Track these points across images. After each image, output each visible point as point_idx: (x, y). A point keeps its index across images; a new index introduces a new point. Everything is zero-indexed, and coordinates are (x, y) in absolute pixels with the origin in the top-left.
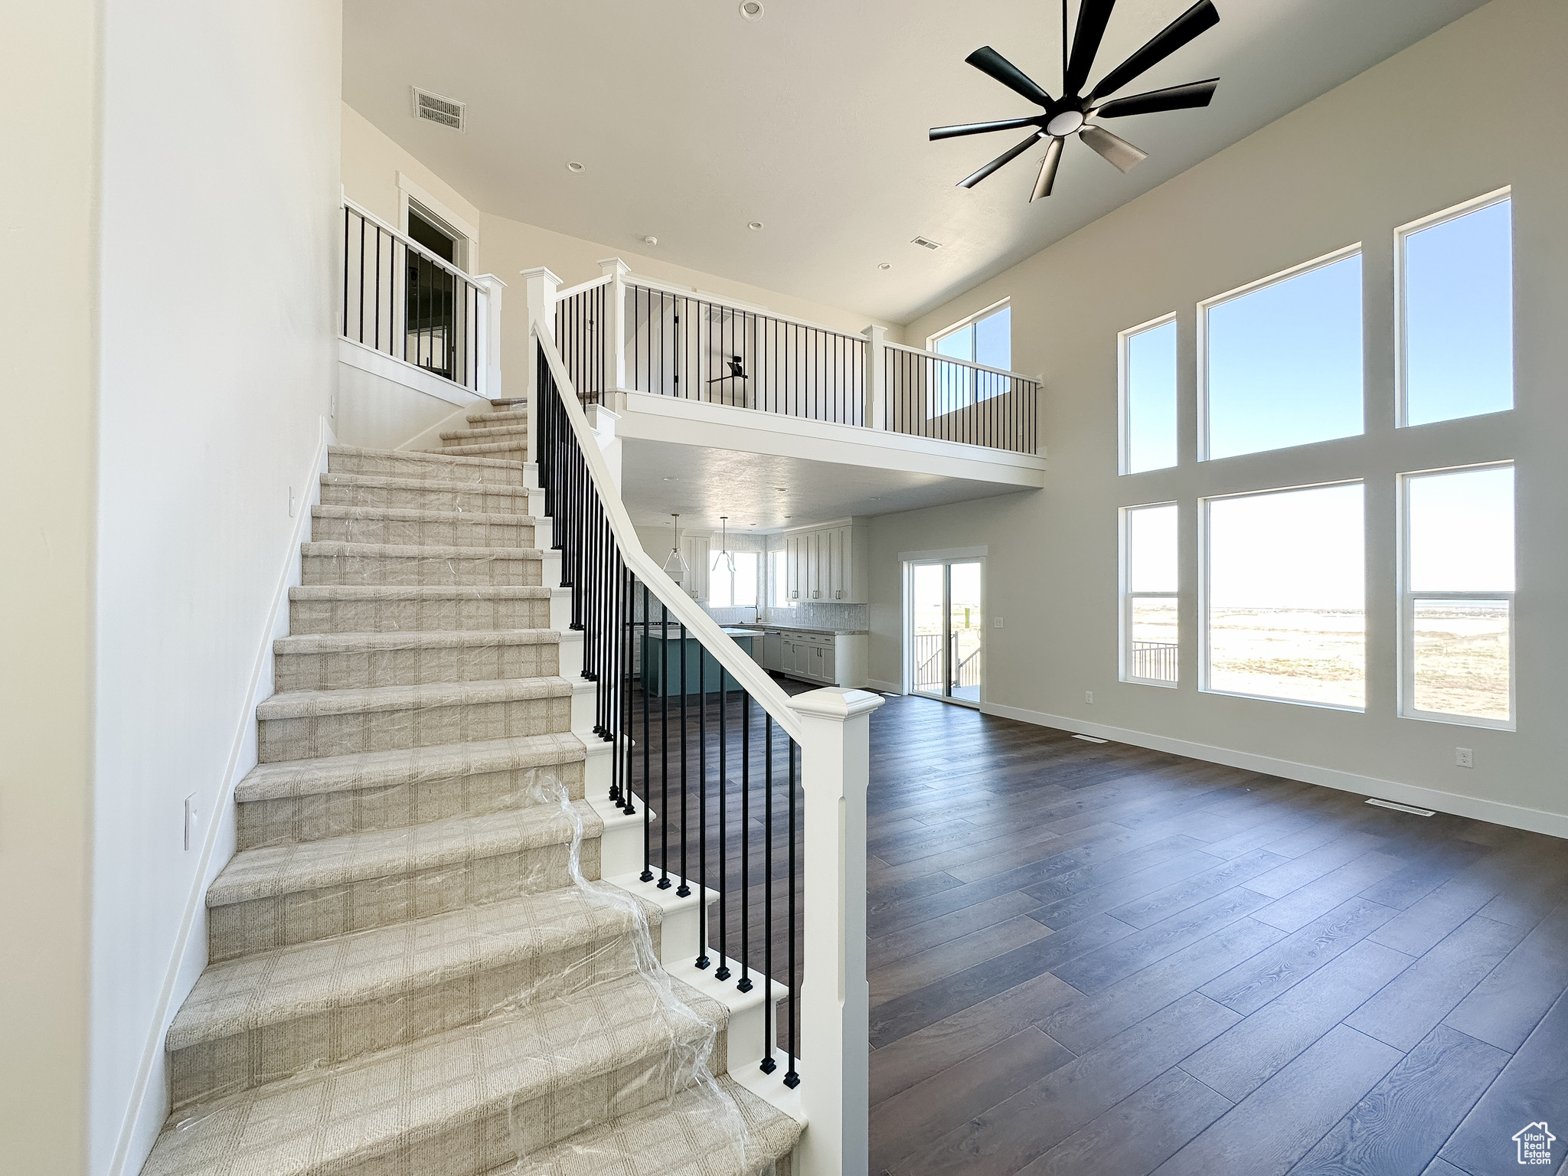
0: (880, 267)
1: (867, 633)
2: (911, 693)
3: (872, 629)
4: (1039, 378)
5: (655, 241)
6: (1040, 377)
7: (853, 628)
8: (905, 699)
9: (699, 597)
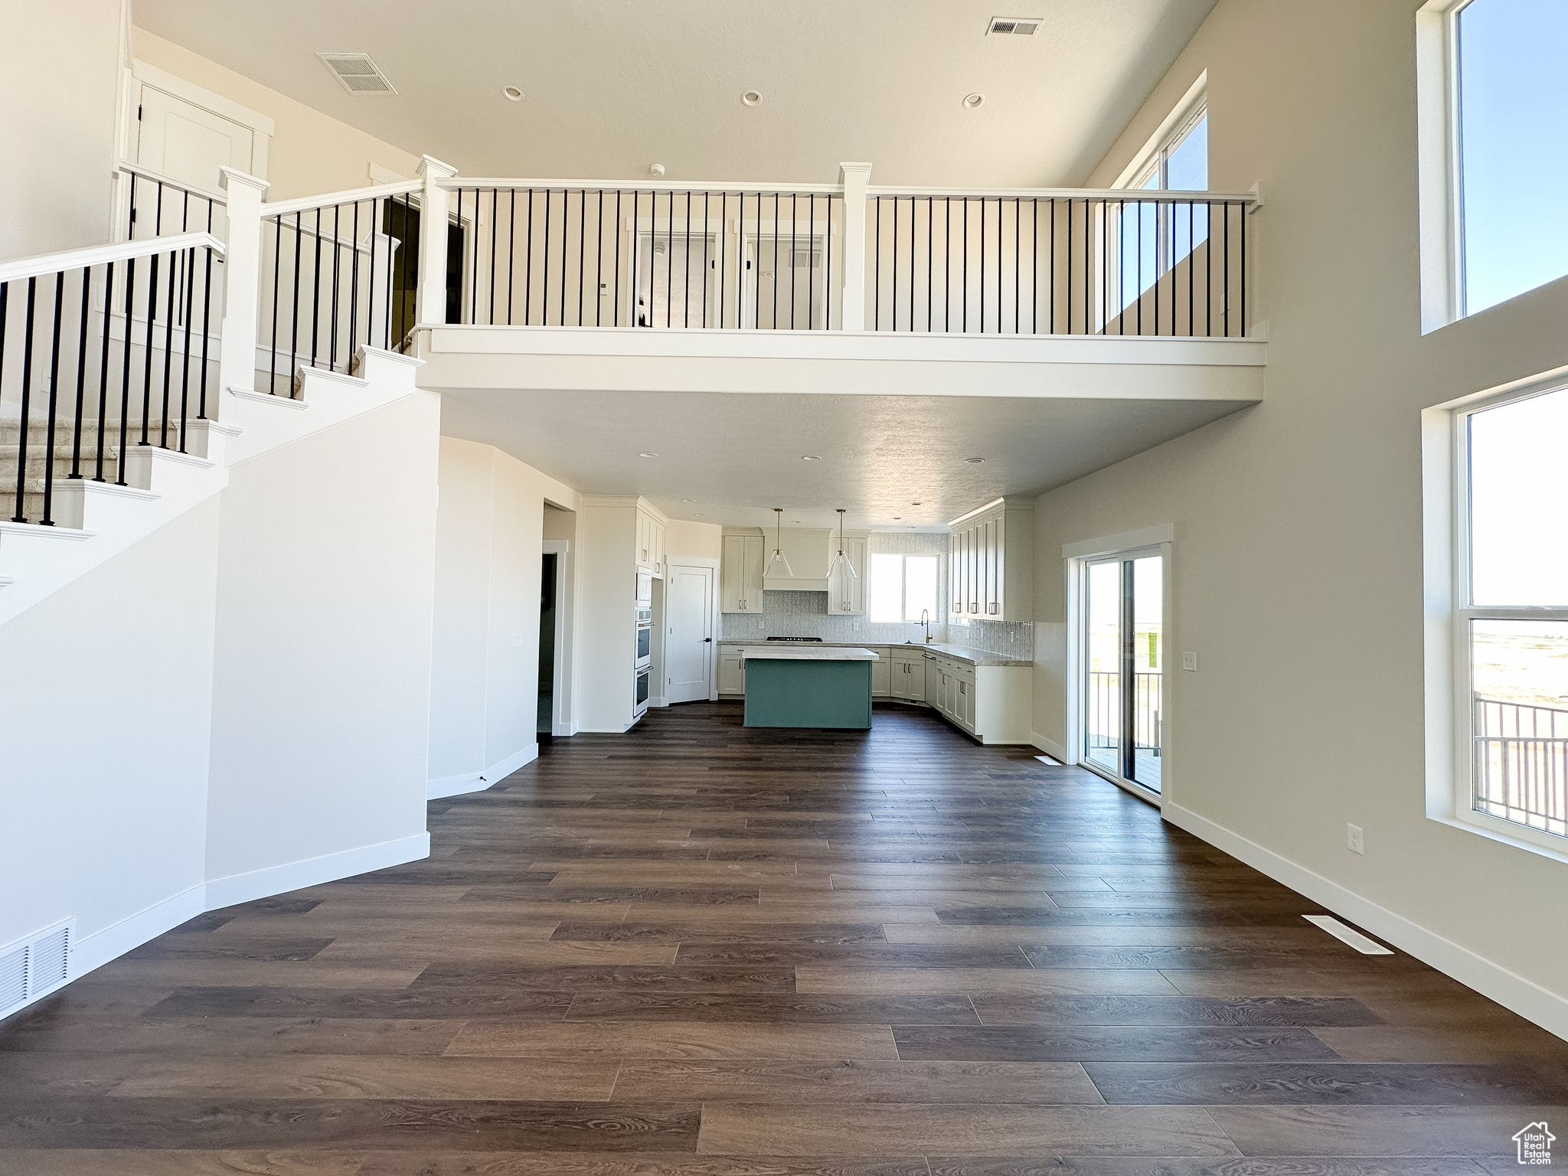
0: (967, 104)
1: (1031, 664)
2: (1082, 762)
3: (1037, 659)
4: (1254, 191)
5: (662, 169)
6: (1255, 189)
7: (1005, 655)
8: (1071, 772)
9: (852, 610)
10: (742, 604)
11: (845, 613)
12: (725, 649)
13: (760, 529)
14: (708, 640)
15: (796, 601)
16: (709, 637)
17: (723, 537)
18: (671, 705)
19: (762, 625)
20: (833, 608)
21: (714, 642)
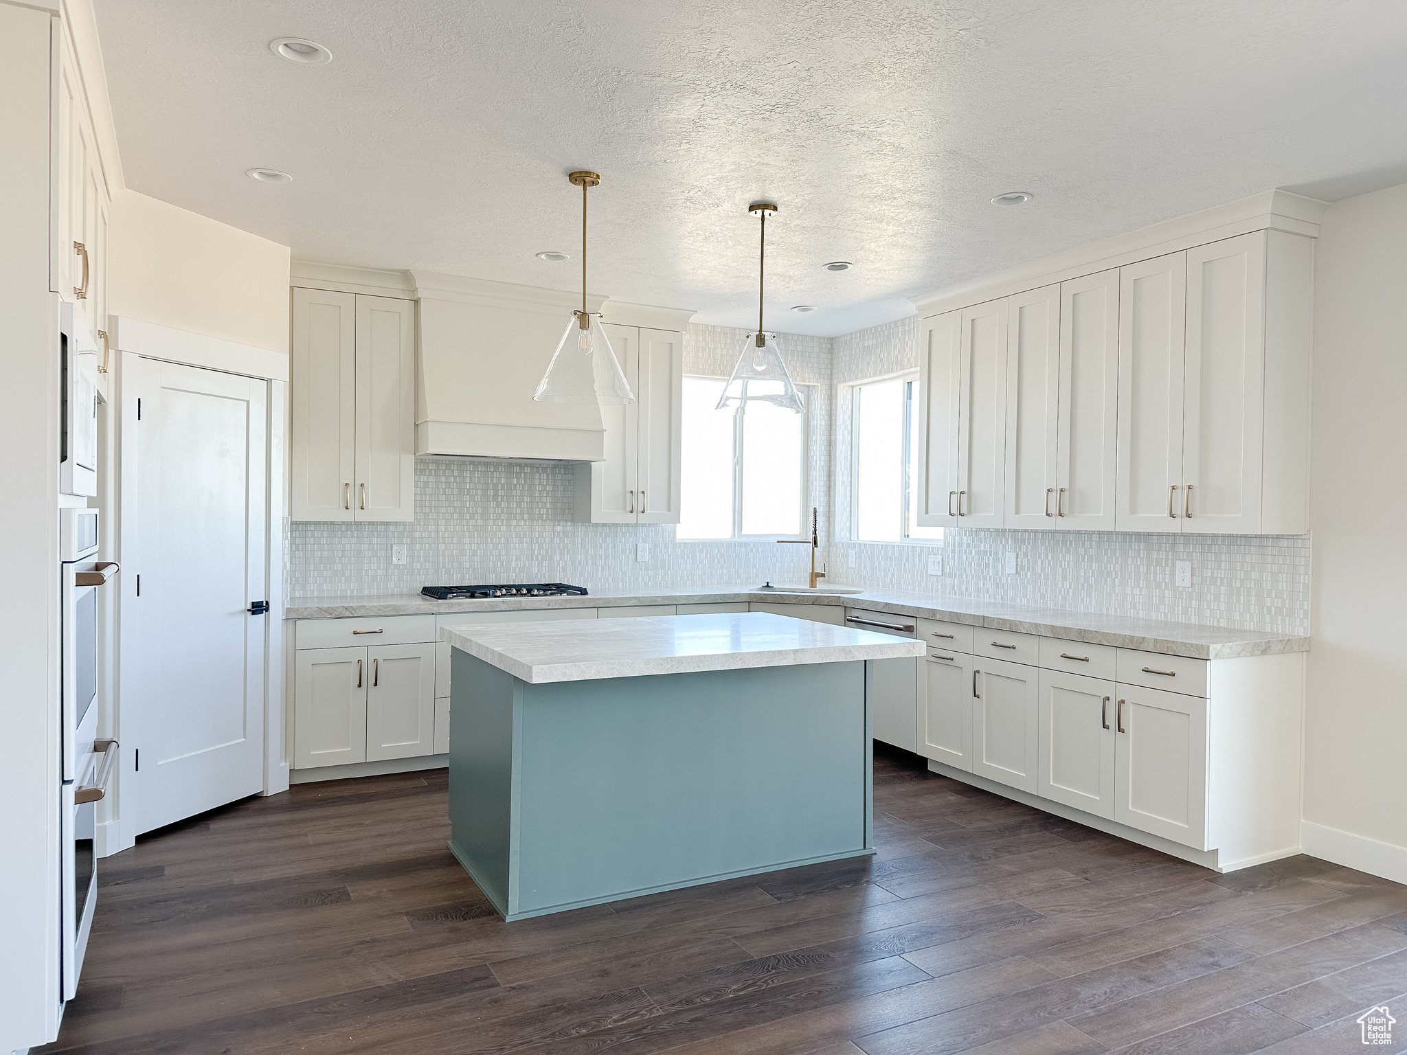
9: (648, 511)
10: (353, 491)
11: (631, 519)
12: (313, 632)
13: (406, 276)
14: (259, 608)
15: (496, 490)
16: (260, 598)
17: (292, 288)
18: (141, 839)
19: (400, 556)
20: (603, 506)
21: (276, 611)
